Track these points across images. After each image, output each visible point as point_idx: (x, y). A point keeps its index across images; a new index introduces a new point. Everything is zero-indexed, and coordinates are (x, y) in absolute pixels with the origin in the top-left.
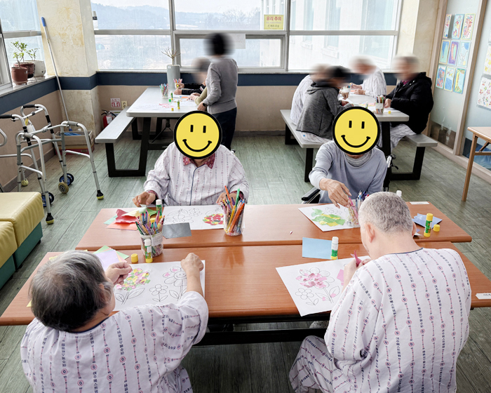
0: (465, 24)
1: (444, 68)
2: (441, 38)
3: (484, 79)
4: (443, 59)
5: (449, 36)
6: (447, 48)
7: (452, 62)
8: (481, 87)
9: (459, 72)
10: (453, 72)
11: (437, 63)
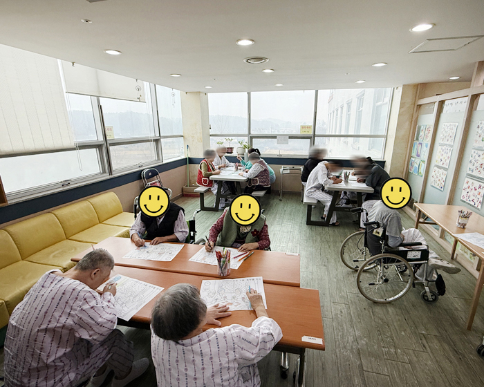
0: (427, 132)
1: (413, 159)
2: (413, 140)
3: (436, 168)
4: (414, 154)
5: (417, 139)
6: (416, 147)
7: (418, 156)
8: (433, 173)
9: (422, 163)
10: (418, 163)
11: (410, 156)
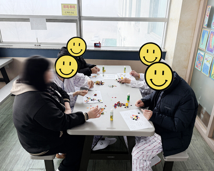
2: (201, 26)
4: (203, 46)
6: (206, 36)
7: (210, 50)
10: (210, 59)
11: (197, 48)
